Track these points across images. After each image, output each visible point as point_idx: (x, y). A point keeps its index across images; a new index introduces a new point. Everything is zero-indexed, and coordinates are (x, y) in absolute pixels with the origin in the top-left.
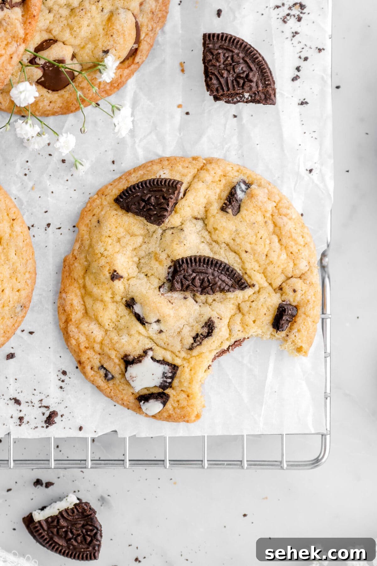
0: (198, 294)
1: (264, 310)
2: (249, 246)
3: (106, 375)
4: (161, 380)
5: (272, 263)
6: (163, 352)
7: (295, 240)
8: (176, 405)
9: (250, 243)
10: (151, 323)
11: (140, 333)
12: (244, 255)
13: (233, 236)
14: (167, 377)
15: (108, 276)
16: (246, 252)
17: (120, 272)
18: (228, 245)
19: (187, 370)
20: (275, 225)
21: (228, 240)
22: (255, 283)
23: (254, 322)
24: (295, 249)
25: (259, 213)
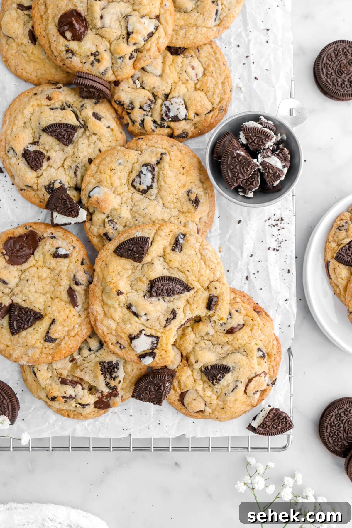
1: (201, 301)
3: (120, 347)
5: (202, 275)
23: (197, 308)
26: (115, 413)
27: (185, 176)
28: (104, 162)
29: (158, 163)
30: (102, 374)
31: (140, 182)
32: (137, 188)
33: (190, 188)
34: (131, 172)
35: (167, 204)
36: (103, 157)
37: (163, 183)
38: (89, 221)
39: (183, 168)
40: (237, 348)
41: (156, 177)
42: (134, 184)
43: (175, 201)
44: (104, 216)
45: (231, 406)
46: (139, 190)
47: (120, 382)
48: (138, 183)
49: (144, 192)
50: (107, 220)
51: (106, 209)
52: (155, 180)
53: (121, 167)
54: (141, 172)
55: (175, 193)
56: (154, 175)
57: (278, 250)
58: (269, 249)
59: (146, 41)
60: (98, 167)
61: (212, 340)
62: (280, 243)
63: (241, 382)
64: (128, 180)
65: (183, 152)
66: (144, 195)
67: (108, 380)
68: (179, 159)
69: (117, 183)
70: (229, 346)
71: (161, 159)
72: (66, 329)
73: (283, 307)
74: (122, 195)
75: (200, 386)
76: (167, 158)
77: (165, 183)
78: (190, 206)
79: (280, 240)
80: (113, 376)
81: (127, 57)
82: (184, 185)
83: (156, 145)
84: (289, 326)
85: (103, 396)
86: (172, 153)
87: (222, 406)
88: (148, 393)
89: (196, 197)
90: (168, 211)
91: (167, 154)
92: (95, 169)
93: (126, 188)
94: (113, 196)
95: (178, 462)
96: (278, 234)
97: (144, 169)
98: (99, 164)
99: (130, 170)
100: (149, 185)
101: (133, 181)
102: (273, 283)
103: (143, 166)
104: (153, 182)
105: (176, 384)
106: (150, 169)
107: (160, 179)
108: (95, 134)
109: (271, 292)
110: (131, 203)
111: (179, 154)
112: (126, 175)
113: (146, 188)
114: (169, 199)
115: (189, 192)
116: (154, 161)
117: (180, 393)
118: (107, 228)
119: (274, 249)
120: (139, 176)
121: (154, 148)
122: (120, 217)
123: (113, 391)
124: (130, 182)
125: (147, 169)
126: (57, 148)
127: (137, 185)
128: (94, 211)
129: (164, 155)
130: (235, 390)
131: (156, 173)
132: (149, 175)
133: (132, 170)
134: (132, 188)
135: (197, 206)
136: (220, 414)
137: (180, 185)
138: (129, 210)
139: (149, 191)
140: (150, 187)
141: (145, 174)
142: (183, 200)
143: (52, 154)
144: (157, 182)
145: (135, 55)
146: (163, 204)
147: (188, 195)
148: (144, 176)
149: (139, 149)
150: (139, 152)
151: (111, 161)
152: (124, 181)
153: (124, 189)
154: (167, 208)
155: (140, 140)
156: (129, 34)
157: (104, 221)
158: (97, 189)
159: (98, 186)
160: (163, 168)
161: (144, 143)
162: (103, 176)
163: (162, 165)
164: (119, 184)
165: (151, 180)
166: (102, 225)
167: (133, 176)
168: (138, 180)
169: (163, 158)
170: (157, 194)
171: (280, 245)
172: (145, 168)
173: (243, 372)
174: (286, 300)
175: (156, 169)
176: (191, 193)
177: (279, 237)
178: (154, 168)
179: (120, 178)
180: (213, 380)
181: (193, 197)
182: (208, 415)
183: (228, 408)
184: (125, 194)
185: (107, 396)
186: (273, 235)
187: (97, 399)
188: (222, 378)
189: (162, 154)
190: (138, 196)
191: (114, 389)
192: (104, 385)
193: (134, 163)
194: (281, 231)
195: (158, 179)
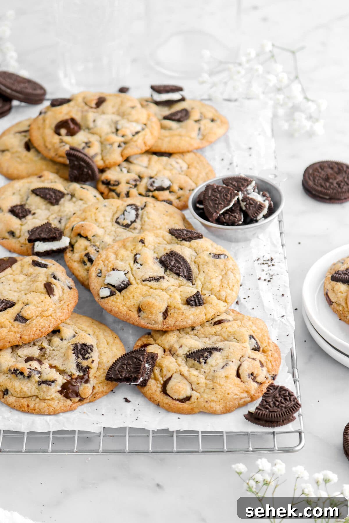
0: (168, 271)
2: (207, 271)
3: (99, 273)
4: (119, 283)
6: (132, 276)
7: (228, 283)
8: (115, 299)
9: (209, 270)
10: (138, 263)
11: (130, 265)
12: (202, 272)
13: (204, 264)
14: (123, 284)
15: (140, 239)
16: (204, 272)
17: (145, 241)
18: (198, 267)
19: (134, 287)
20: (226, 274)
21: (200, 264)
22: (196, 283)
24: (225, 285)
25: (224, 265)
26: (84, 413)
30: (74, 353)
38: (70, 252)
40: (226, 337)
42: (118, 220)
45: (222, 383)
47: (93, 361)
49: (127, 226)
51: (89, 230)
53: (106, 209)
54: (126, 210)
57: (269, 281)
58: (259, 279)
59: (133, 136)
61: (198, 334)
62: (272, 276)
63: (232, 362)
67: (80, 360)
69: (101, 219)
70: (218, 337)
72: (40, 309)
73: (279, 321)
75: (185, 369)
79: (272, 273)
80: (86, 357)
81: (116, 145)
84: (288, 335)
85: (72, 379)
87: (211, 386)
88: (125, 367)
95: (160, 483)
96: (269, 269)
97: (129, 209)
100: (133, 220)
102: (266, 304)
103: (128, 206)
105: (157, 371)
108: (81, 200)
109: (264, 310)
110: (115, 234)
113: (129, 223)
117: (162, 382)
119: (265, 280)
122: (103, 242)
123: (84, 375)
125: (131, 208)
126: (44, 207)
127: (121, 221)
130: (225, 367)
132: (134, 212)
136: (209, 396)
141: (129, 212)
143: (38, 212)
145: (123, 145)
152: (109, 219)
156: (117, 130)
164: (103, 221)
170: (140, 230)
171: (271, 277)
172: (130, 207)
173: (233, 350)
174: (283, 317)
177: (269, 271)
179: (104, 216)
180: (199, 359)
182: (196, 400)
183: (218, 387)
185: (76, 379)
186: (263, 270)
187: (65, 381)
188: (210, 356)
191: (86, 370)
192: (75, 365)
194: (271, 267)
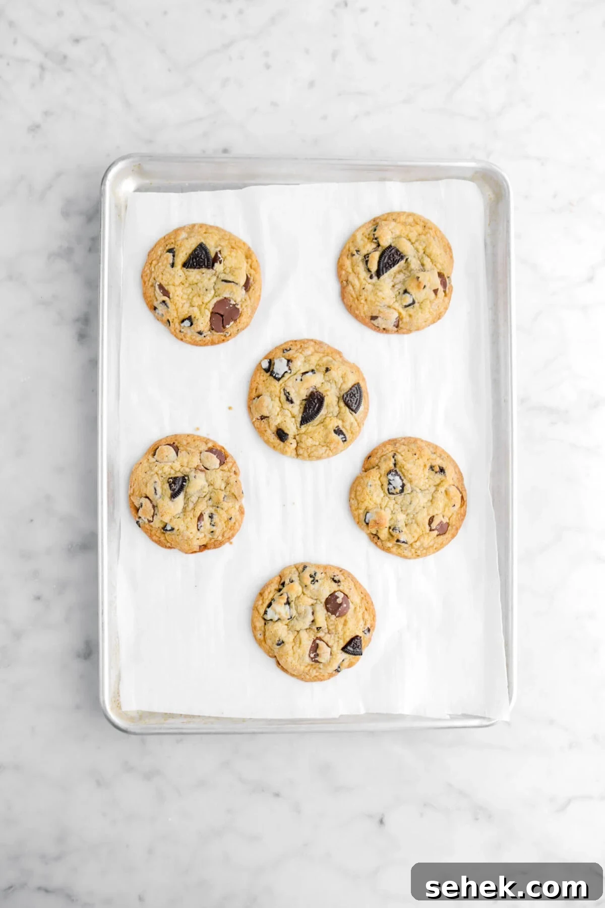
27: (420, 459)
28: (358, 493)
29: (395, 465)
31: (394, 487)
32: (395, 493)
33: (430, 464)
34: (382, 485)
35: (423, 488)
36: (355, 489)
37: (410, 476)
39: (415, 454)
41: (402, 475)
43: (427, 481)
44: (387, 529)
46: (397, 493)
48: (393, 489)
50: (391, 530)
52: (403, 478)
55: (423, 476)
56: (399, 475)
60: (356, 498)
64: (384, 492)
65: (406, 443)
66: (403, 494)
68: (407, 450)
71: (395, 460)
74: (388, 506)
76: (399, 457)
77: (411, 474)
78: (439, 476)
82: (425, 466)
83: (384, 453)
86: (399, 451)
89: (439, 466)
90: (427, 492)
91: (396, 453)
92: (356, 502)
93: (387, 499)
94: (383, 511)
98: (356, 496)
99: (380, 484)
101: (388, 489)
104: (402, 480)
106: (394, 473)
107: (406, 474)
111: (404, 447)
112: (380, 489)
114: (422, 483)
115: (432, 468)
116: (392, 465)
118: (396, 536)
120: (390, 484)
121: (384, 457)
124: (387, 492)
128: (377, 531)
129: (395, 457)
131: (399, 473)
133: (381, 483)
134: (391, 496)
135: (444, 472)
137: (422, 468)
138: (401, 512)
139: (405, 488)
140: (403, 486)
142: (431, 477)
144: (405, 478)
146: (420, 489)
147: (433, 470)
148: (393, 481)
149: (374, 465)
150: (377, 467)
151: (363, 489)
153: (387, 501)
154: (425, 490)
155: (370, 458)
157: (390, 532)
158: (368, 515)
159: (367, 512)
160: (402, 466)
161: (375, 459)
162: (366, 504)
163: (400, 464)
165: (400, 481)
166: (390, 536)
167: (386, 487)
168: (391, 487)
169: (396, 459)
175: (398, 471)
176: (434, 467)
178: (396, 471)
181: (437, 469)
184: (390, 503)
189: (393, 457)
190: (399, 498)
193: (379, 478)
195: (404, 475)
